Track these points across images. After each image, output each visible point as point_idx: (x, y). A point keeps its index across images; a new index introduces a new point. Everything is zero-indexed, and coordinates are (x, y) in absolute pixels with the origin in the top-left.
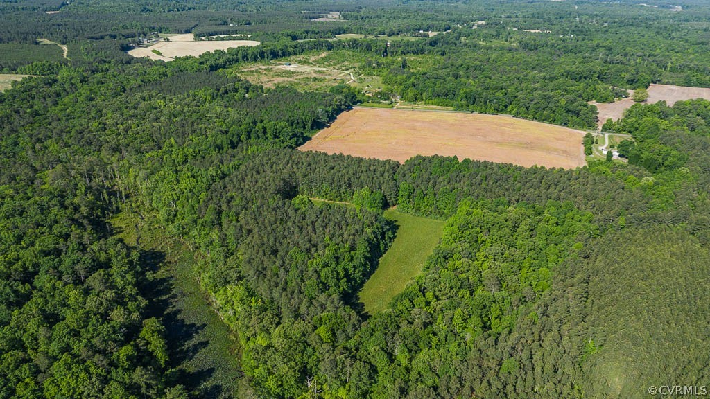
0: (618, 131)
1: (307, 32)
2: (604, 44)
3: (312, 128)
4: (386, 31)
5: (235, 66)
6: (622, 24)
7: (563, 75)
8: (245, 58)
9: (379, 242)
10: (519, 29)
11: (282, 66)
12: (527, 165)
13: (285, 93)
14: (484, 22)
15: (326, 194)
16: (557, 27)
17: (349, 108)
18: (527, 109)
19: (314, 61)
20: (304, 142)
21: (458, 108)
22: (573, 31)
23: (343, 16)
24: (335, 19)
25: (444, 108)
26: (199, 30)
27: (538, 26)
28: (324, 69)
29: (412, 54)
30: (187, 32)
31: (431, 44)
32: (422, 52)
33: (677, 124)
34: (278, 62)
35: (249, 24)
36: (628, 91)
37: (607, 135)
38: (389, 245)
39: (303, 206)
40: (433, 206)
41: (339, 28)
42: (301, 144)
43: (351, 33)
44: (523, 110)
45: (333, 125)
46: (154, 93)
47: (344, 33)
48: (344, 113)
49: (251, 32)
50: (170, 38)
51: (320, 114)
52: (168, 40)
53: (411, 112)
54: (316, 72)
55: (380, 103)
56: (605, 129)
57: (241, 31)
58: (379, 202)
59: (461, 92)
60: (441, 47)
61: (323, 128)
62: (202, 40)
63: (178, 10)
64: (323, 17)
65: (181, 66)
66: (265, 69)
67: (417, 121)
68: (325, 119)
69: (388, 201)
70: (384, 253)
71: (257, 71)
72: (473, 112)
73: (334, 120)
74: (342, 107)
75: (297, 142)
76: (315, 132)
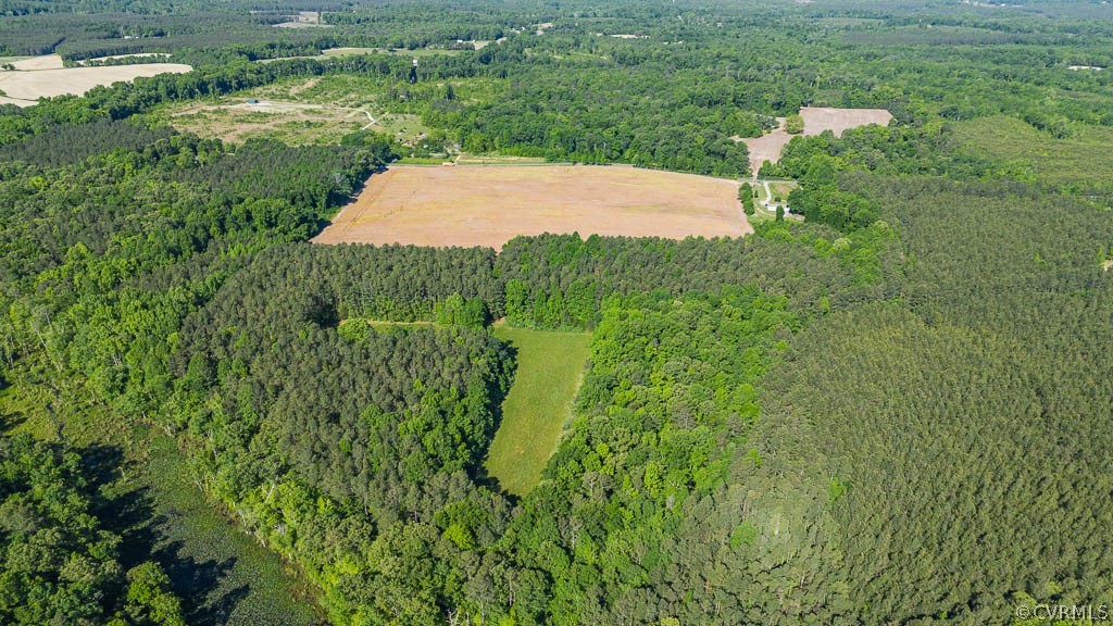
0: (779, 176)
1: (272, 46)
2: (727, 53)
3: (328, 206)
4: (405, 42)
5: (157, 110)
6: (741, 24)
7: (686, 100)
8: (172, 93)
9: (497, 378)
10: (605, 34)
11: (242, 104)
12: (680, 237)
13: (264, 150)
14: (550, 24)
15: (387, 312)
16: (657, 30)
17: (381, 169)
18: (653, 153)
19: (297, 94)
20: (321, 230)
21: (553, 159)
22: (681, 35)
23: (325, 18)
24: (312, 23)
25: (531, 159)
26: (69, 47)
27: (629, 28)
28: (319, 107)
29: (456, 77)
30: (46, 52)
31: (481, 60)
32: (471, 73)
33: (854, 162)
34: (234, 99)
35: (161, 34)
36: (778, 119)
37: (766, 184)
38: (510, 379)
39: (358, 335)
40: (562, 312)
41: (325, 39)
42: (316, 233)
43: (346, 46)
44: (646, 156)
45: (362, 197)
46: (18, 164)
47: (335, 46)
48: (374, 177)
49: (169, 49)
50: (16, 64)
51: (338, 181)
52: (12, 68)
53: (483, 169)
54: (306, 112)
55: (430, 157)
56: (762, 175)
57: (151, 48)
58: (479, 315)
59: (552, 133)
60: (496, 65)
61: (345, 204)
62: (79, 66)
64: (291, 21)
65: (54, 115)
66: (215, 112)
67: (497, 182)
68: (346, 189)
69: (491, 311)
70: (506, 394)
71: (199, 115)
72: (575, 163)
73: (361, 190)
74: (370, 167)
75: (309, 230)
76: (335, 213)
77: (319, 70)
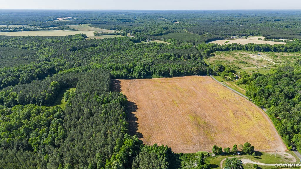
8: (247, 49)
11: (255, 55)
21: (248, 95)
52: (246, 38)
62: (262, 40)
73: (180, 76)
74: (194, 73)
75: (138, 76)
76: (159, 77)
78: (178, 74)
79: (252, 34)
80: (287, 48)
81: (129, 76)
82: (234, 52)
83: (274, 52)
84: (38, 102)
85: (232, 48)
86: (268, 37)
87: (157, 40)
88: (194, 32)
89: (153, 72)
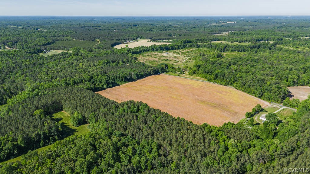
0: (294, 106)
1: (197, 40)
8: (153, 50)
11: (164, 54)
18: (244, 85)
20: (113, 86)
21: (209, 80)
25: (204, 79)
30: (150, 39)
35: (181, 36)
37: (283, 108)
42: (110, 87)
44: (239, 85)
45: (139, 81)
48: (152, 76)
50: (139, 41)
52: (138, 42)
55: (176, 73)
61: (132, 81)
62: (150, 42)
63: (164, 30)
64: (221, 34)
66: (155, 55)
68: (134, 78)
72: (216, 83)
73: (142, 78)
74: (152, 73)
75: (107, 86)
76: (126, 83)
77: (198, 46)
78: (140, 77)
79: (142, 38)
80: (178, 46)
81: (98, 88)
82: (147, 53)
83: (172, 50)
84: (51, 136)
85: (143, 50)
86: (152, 39)
87: (56, 49)
88: (84, 40)
89: (114, 79)
